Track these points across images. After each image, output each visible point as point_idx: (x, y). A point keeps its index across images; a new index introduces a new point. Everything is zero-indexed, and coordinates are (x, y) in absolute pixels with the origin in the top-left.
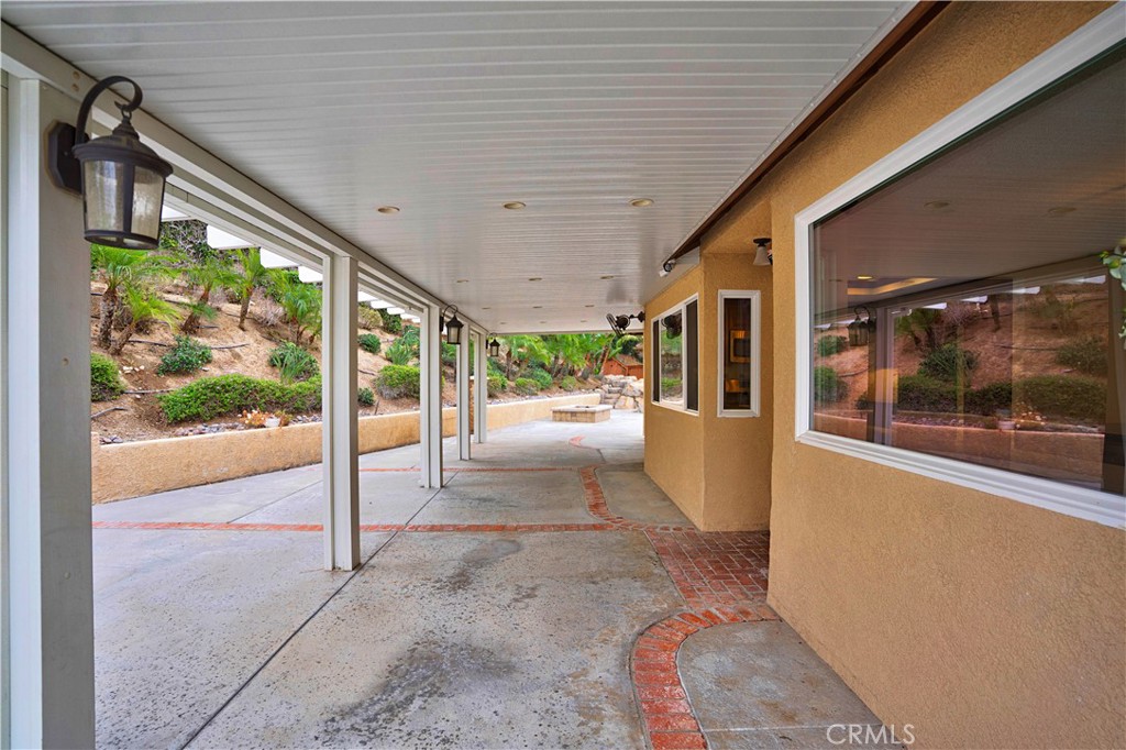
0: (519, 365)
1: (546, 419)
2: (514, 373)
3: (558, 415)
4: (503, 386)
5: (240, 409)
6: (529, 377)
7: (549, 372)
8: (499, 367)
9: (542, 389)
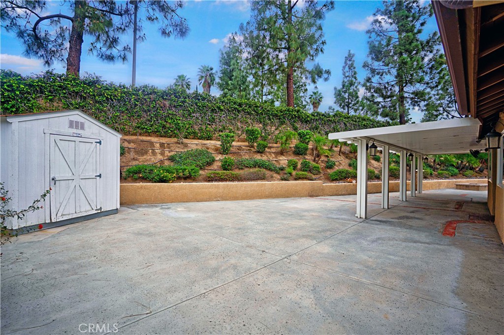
0: (440, 165)
1: (453, 188)
2: (437, 169)
3: (459, 187)
4: (431, 174)
5: (345, 178)
6: (445, 170)
7: (457, 168)
8: (430, 166)
9: (452, 176)
